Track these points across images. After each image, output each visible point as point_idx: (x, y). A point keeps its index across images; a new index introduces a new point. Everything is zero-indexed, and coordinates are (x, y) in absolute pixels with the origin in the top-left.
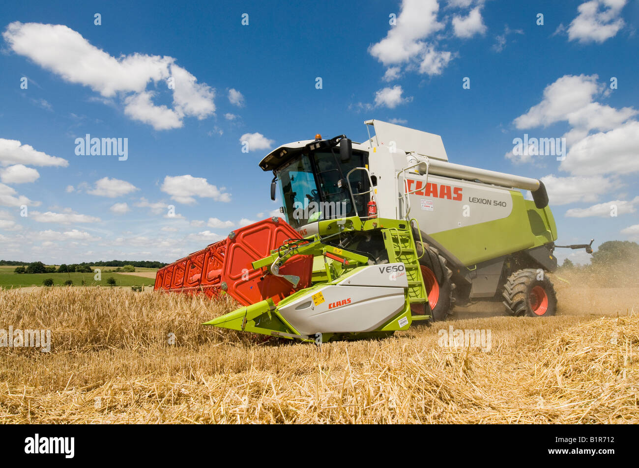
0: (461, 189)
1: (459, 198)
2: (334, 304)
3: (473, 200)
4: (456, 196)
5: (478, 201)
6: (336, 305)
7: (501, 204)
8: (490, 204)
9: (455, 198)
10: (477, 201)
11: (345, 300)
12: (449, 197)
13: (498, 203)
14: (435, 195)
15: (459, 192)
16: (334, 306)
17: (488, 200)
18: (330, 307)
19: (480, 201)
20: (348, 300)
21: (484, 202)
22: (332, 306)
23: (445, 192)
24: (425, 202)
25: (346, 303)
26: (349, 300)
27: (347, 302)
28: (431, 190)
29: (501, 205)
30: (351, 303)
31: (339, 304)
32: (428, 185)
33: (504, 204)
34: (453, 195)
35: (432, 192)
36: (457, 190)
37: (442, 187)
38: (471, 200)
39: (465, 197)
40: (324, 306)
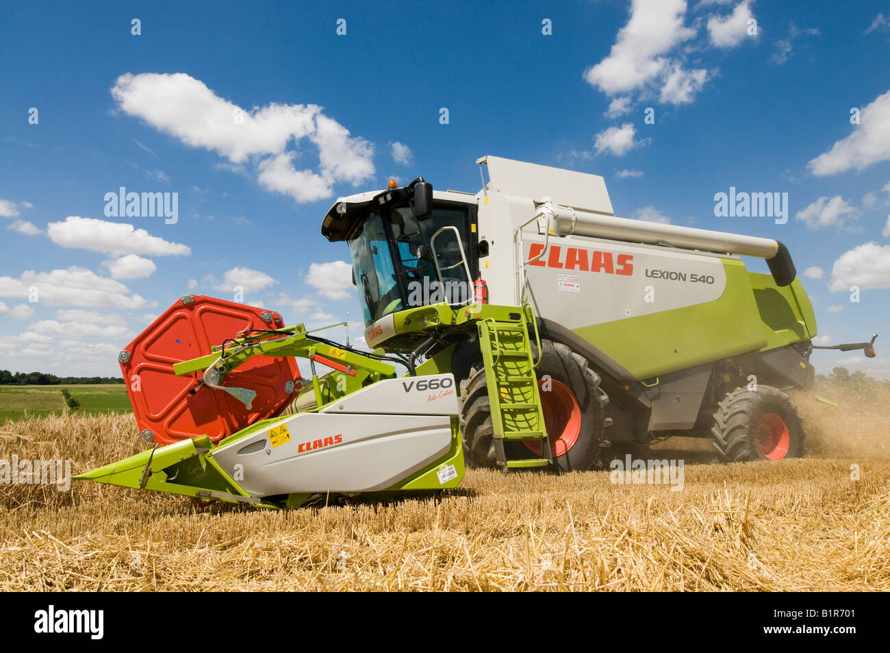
0: (631, 258)
1: (628, 270)
2: (309, 444)
3: (652, 273)
4: (621, 268)
5: (662, 275)
6: (312, 446)
7: (704, 279)
8: (684, 280)
9: (619, 272)
10: (660, 274)
11: (331, 438)
12: (609, 270)
13: (698, 278)
14: (584, 267)
15: (628, 262)
16: (308, 448)
17: (680, 274)
18: (300, 450)
19: (665, 275)
20: (337, 437)
21: (674, 276)
22: (304, 447)
23: (602, 262)
24: (565, 279)
25: (331, 443)
26: (339, 438)
27: (334, 441)
28: (576, 259)
29: (704, 281)
30: (342, 443)
31: (318, 444)
32: (571, 252)
33: (710, 280)
34: (616, 266)
35: (577, 263)
36: (623, 258)
37: (597, 255)
38: (649, 274)
39: (638, 270)
40: (290, 447)
